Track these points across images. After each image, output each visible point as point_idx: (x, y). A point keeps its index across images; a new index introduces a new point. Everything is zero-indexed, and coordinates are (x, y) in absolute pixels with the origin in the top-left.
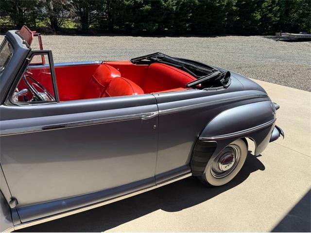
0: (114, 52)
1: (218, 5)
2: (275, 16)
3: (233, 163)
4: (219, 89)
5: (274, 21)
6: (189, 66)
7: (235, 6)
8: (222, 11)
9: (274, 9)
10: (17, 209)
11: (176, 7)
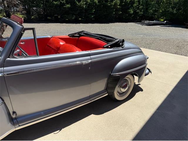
0: (50, 33)
1: (109, 5)
2: (141, 11)
3: (127, 87)
4: (119, 48)
5: (140, 14)
6: (102, 37)
7: (119, 5)
8: (112, 8)
9: (140, 7)
10: (16, 118)
11: (85, 6)
